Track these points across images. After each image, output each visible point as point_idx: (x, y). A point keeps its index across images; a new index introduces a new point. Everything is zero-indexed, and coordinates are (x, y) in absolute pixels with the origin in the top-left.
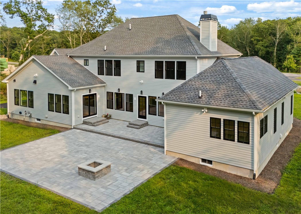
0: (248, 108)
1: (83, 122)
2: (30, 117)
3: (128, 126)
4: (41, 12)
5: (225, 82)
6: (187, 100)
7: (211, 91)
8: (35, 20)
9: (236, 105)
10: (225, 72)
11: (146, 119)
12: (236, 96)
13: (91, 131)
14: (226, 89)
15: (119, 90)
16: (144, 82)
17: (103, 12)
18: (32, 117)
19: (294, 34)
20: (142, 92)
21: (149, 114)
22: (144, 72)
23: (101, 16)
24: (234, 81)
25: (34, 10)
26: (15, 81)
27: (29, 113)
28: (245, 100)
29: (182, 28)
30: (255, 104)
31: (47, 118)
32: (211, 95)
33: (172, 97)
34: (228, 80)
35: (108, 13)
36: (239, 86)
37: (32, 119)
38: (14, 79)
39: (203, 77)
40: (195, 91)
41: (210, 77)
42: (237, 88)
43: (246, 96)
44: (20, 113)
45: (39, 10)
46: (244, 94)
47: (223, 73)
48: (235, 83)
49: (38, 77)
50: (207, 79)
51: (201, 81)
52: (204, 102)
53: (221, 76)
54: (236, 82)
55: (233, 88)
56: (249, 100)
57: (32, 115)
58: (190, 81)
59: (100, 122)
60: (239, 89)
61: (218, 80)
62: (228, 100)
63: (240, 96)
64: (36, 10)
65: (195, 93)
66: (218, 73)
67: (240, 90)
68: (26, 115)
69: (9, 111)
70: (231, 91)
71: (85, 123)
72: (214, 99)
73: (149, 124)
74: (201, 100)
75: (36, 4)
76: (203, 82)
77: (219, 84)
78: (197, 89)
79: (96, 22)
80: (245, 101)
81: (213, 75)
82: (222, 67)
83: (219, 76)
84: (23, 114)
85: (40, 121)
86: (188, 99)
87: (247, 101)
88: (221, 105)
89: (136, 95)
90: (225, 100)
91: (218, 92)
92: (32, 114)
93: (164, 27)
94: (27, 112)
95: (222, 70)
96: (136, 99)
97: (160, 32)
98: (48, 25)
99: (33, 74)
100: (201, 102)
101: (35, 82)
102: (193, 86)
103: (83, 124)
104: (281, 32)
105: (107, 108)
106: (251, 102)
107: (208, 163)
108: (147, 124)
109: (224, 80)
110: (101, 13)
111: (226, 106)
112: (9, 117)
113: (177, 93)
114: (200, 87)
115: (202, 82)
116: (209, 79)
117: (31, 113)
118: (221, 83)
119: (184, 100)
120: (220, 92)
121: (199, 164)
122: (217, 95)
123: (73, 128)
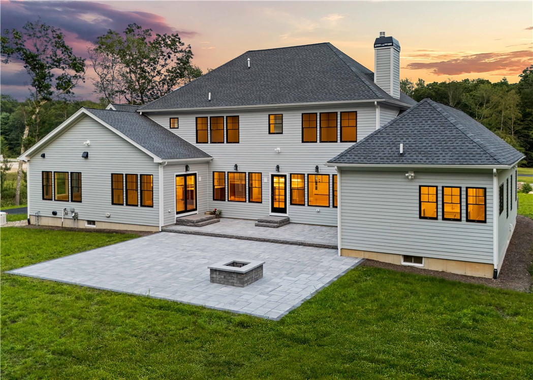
0: (485, 163)
1: (177, 221)
2: (75, 218)
3: (256, 225)
4: (63, 53)
5: (439, 130)
6: (379, 160)
7: (417, 145)
8: (50, 67)
9: (465, 161)
10: (435, 115)
11: (285, 212)
12: (461, 148)
13: (196, 233)
14: (442, 140)
15: (236, 166)
16: (282, 151)
17: (169, 57)
18: (79, 218)
19: (476, 104)
20: (278, 167)
21: (291, 204)
22: (282, 133)
23: (167, 64)
24: (453, 127)
25: (50, 47)
26: (43, 156)
27: (72, 212)
28: (477, 152)
29: (342, 62)
30: (495, 158)
31: (109, 217)
32: (420, 150)
33: (353, 157)
34: (443, 128)
35: (178, 59)
36: (463, 135)
37: (80, 222)
38: (42, 153)
39: (400, 126)
40: (390, 146)
41: (411, 125)
42: (460, 137)
43: (478, 147)
44: (54, 213)
45: (58, 48)
46: (474, 144)
47: (433, 117)
48: (455, 130)
49: (90, 146)
50: (408, 128)
51: (398, 132)
52: (409, 160)
53: (429, 122)
54: (457, 128)
55: (454, 137)
56: (484, 152)
57: (79, 216)
58: (379, 133)
59: (205, 220)
60: (465, 138)
61: (426, 128)
62: (449, 155)
63: (469, 148)
64: (52, 49)
65: (391, 149)
66: (424, 118)
67: (466, 140)
68: (66, 217)
69: (31, 213)
70: (451, 142)
71: (179, 222)
72: (426, 155)
73: (291, 221)
74: (403, 158)
75: (52, 38)
76: (402, 133)
77: (430, 134)
78: (393, 144)
79: (157, 75)
80: (477, 154)
81: (417, 121)
82: (429, 110)
83: (427, 122)
84: (61, 214)
85: (94, 224)
86: (381, 159)
87: (480, 154)
88: (439, 163)
89: (267, 174)
90: (444, 155)
91: (430, 145)
92: (79, 213)
93: (310, 61)
94: (69, 210)
95: (430, 114)
96: (268, 180)
97: (305, 68)
98: (75, 77)
99: (82, 142)
100: (405, 160)
101: (86, 156)
102: (386, 140)
103: (176, 224)
104: (456, 101)
105: (214, 200)
106: (488, 155)
107: (415, 262)
108: (287, 222)
109: (436, 128)
110: (166, 60)
111: (447, 163)
112: (31, 223)
113: (359, 152)
114: (397, 140)
115: (400, 133)
116: (410, 128)
117: (76, 211)
118: (432, 133)
119: (374, 160)
120: (433, 145)
121: (399, 264)
122: (429, 150)
123: (160, 230)
